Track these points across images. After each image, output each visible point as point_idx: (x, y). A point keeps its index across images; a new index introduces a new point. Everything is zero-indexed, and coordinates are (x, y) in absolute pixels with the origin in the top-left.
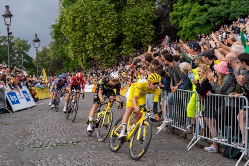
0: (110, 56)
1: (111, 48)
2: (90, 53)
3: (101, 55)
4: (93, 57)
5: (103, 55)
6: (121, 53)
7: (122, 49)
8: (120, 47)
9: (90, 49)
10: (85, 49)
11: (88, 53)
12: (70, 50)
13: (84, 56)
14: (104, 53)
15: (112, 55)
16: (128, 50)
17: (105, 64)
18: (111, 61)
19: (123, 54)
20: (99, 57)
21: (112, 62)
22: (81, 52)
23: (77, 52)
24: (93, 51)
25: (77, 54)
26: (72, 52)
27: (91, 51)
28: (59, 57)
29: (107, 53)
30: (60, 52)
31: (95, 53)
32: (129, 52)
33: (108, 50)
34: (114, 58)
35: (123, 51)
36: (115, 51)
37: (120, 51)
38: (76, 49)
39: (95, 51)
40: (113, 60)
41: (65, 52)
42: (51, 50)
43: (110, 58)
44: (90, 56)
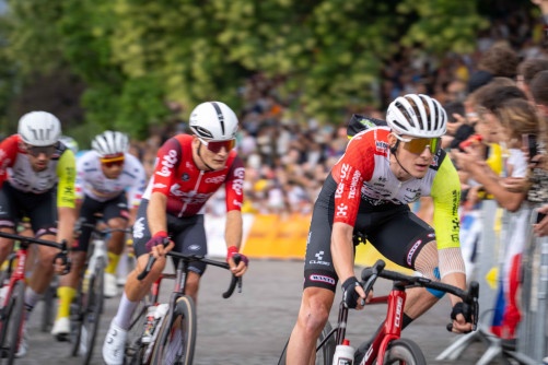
0: (346, 58)
1: (351, 15)
2: (235, 42)
3: (296, 49)
4: (249, 64)
5: (307, 53)
6: (406, 42)
7: (414, 17)
8: (402, 8)
9: (234, 15)
10: (208, 16)
11: (225, 37)
12: (127, 24)
13: (200, 57)
14: (310, 43)
15: (357, 50)
16: (448, 24)
17: (316, 104)
18: (348, 86)
19: (418, 45)
20: (285, 65)
21: (353, 93)
22: (186, 32)
23: (159, 32)
24: (253, 30)
25: (160, 45)
26: (134, 34)
27: (238, 27)
28: (65, 64)
29: (329, 40)
30: (69, 30)
31: (264, 39)
32: (449, 33)
33: (334, 27)
34: (367, 70)
35: (417, 33)
36: (373, 30)
37: (403, 30)
38: (156, 16)
39: (265, 29)
40: (360, 79)
41: (98, 32)
42: (17, 23)
43: (346, 70)
44: (235, 54)
